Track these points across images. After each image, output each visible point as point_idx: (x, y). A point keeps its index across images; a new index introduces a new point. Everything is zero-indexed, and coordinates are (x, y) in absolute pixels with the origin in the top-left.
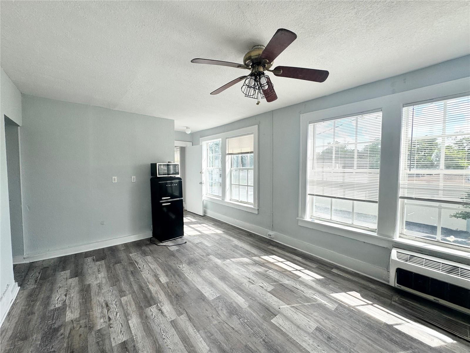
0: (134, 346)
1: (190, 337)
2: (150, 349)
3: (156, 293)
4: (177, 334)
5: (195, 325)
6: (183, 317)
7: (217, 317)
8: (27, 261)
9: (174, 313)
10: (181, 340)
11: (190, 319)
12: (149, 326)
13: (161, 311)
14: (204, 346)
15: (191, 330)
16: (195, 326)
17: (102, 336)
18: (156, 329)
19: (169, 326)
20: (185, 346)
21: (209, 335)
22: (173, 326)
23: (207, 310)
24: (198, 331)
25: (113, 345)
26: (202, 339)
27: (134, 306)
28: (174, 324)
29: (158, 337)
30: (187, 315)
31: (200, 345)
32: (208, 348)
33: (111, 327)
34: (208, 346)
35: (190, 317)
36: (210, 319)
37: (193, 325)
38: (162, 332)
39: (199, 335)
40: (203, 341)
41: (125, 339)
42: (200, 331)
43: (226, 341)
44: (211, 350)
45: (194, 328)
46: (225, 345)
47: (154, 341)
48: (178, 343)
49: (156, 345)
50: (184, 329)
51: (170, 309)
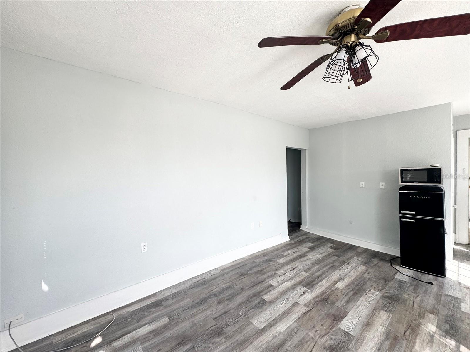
0: (271, 290)
1: (287, 318)
2: (272, 297)
3: (320, 286)
4: (288, 308)
5: (301, 318)
6: (305, 309)
7: (319, 335)
8: (307, 231)
9: (306, 302)
10: (283, 312)
11: (305, 314)
12: (287, 292)
13: (303, 294)
14: (283, 328)
15: (294, 317)
16: (299, 318)
17: (273, 276)
18: (287, 296)
19: (292, 302)
20: (279, 315)
21: (295, 330)
22: (293, 304)
23: (322, 325)
24: (296, 322)
25: (269, 282)
26: (289, 325)
27: (299, 279)
28: (296, 304)
29: (282, 299)
30: (308, 311)
31: (283, 325)
32: (282, 331)
33: (280, 277)
34: (284, 331)
35: (307, 314)
36: (313, 329)
37: (300, 317)
38: (286, 300)
39: (291, 323)
40: (287, 327)
41: (274, 285)
42: (296, 324)
43: (294, 345)
44: (281, 334)
45: (297, 318)
46: (289, 345)
47: (277, 298)
48: (280, 311)
49: (275, 300)
50: (293, 312)
51: (308, 299)
